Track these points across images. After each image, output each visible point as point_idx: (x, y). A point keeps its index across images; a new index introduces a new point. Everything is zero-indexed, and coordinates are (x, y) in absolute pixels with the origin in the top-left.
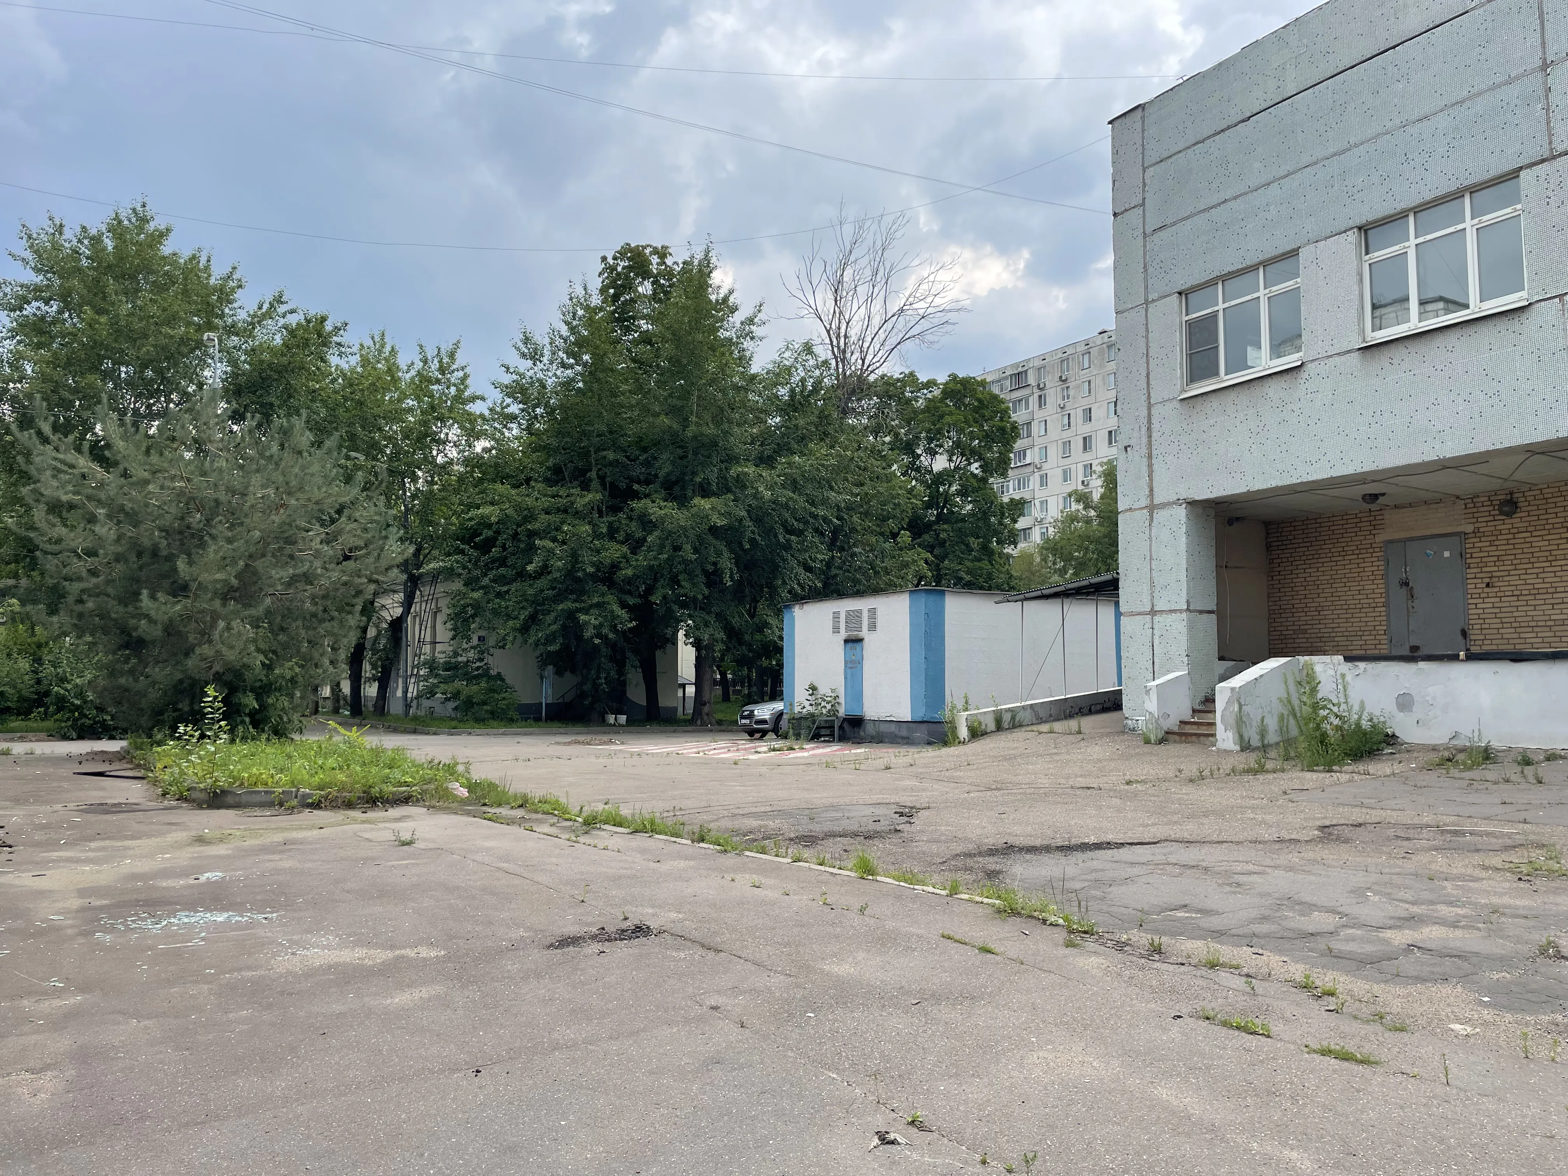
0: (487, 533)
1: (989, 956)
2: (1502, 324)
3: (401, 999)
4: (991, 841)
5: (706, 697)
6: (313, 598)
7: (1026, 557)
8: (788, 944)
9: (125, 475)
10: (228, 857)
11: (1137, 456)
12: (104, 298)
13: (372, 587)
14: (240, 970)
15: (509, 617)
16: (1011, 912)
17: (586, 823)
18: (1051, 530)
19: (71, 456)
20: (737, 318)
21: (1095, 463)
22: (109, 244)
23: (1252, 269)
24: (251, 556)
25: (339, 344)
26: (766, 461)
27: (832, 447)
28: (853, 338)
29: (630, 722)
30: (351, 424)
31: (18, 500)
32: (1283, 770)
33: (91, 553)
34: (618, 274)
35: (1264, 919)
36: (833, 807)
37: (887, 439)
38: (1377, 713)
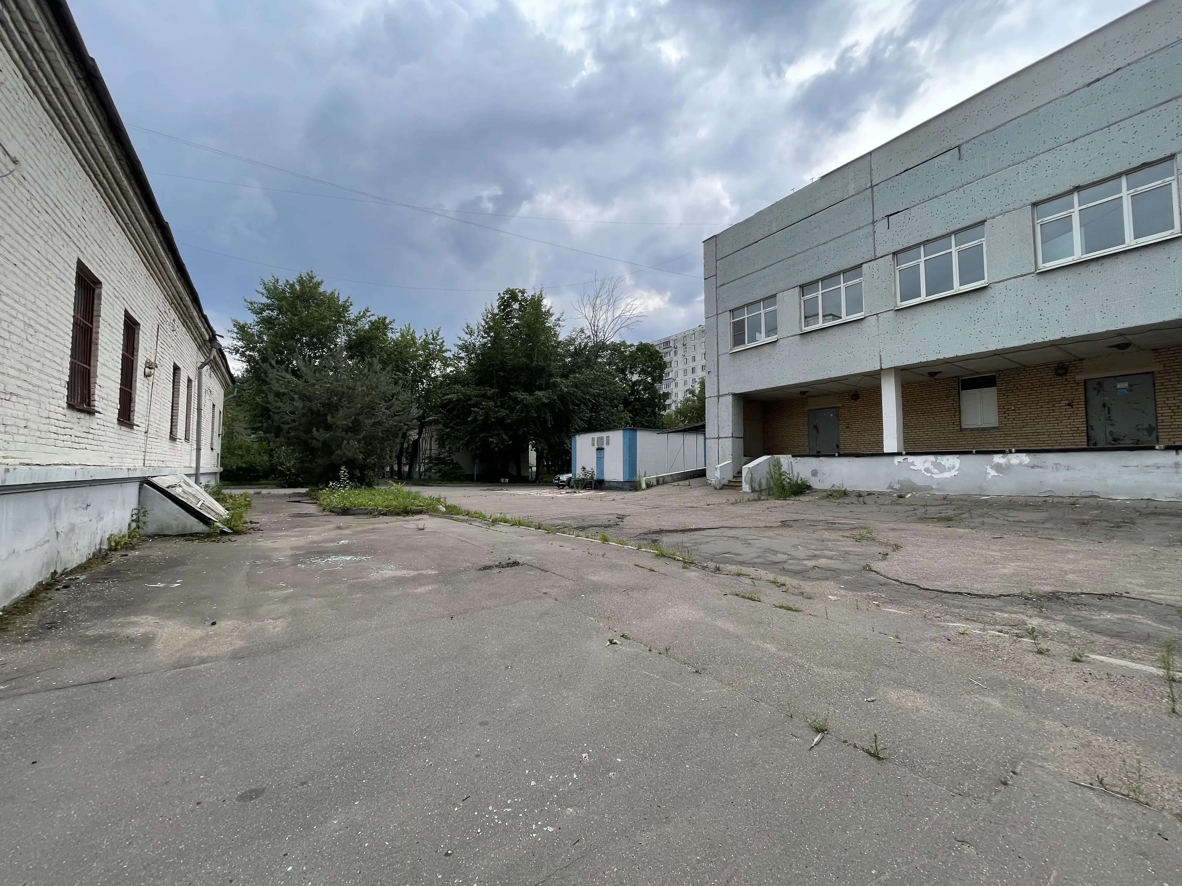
0: (452, 405)
1: (653, 572)
2: (854, 325)
3: (421, 590)
4: (654, 528)
5: (540, 472)
6: (382, 431)
7: (669, 415)
8: (573, 569)
9: (306, 381)
10: (351, 534)
11: (713, 376)
12: (296, 309)
13: (406, 427)
14: (357, 578)
15: (461, 439)
16: (662, 555)
17: (493, 522)
18: (679, 405)
19: (284, 374)
20: (553, 318)
21: (696, 378)
22: (298, 287)
23: (759, 301)
24: (357, 415)
25: (392, 328)
26: (565, 376)
27: (592, 371)
28: (601, 327)
29: (510, 482)
30: (397, 361)
31: (262, 392)
32: (767, 500)
33: (293, 413)
34: (505, 300)
35: (759, 557)
36: (593, 515)
37: (614, 367)
38: (804, 477)
